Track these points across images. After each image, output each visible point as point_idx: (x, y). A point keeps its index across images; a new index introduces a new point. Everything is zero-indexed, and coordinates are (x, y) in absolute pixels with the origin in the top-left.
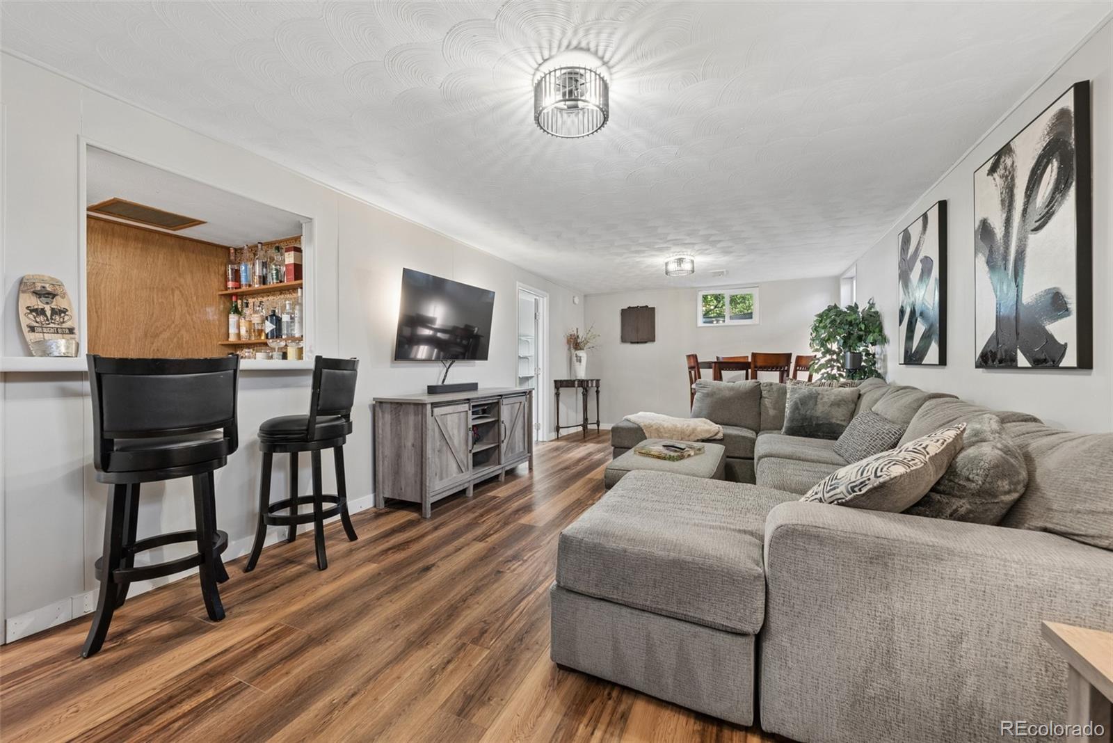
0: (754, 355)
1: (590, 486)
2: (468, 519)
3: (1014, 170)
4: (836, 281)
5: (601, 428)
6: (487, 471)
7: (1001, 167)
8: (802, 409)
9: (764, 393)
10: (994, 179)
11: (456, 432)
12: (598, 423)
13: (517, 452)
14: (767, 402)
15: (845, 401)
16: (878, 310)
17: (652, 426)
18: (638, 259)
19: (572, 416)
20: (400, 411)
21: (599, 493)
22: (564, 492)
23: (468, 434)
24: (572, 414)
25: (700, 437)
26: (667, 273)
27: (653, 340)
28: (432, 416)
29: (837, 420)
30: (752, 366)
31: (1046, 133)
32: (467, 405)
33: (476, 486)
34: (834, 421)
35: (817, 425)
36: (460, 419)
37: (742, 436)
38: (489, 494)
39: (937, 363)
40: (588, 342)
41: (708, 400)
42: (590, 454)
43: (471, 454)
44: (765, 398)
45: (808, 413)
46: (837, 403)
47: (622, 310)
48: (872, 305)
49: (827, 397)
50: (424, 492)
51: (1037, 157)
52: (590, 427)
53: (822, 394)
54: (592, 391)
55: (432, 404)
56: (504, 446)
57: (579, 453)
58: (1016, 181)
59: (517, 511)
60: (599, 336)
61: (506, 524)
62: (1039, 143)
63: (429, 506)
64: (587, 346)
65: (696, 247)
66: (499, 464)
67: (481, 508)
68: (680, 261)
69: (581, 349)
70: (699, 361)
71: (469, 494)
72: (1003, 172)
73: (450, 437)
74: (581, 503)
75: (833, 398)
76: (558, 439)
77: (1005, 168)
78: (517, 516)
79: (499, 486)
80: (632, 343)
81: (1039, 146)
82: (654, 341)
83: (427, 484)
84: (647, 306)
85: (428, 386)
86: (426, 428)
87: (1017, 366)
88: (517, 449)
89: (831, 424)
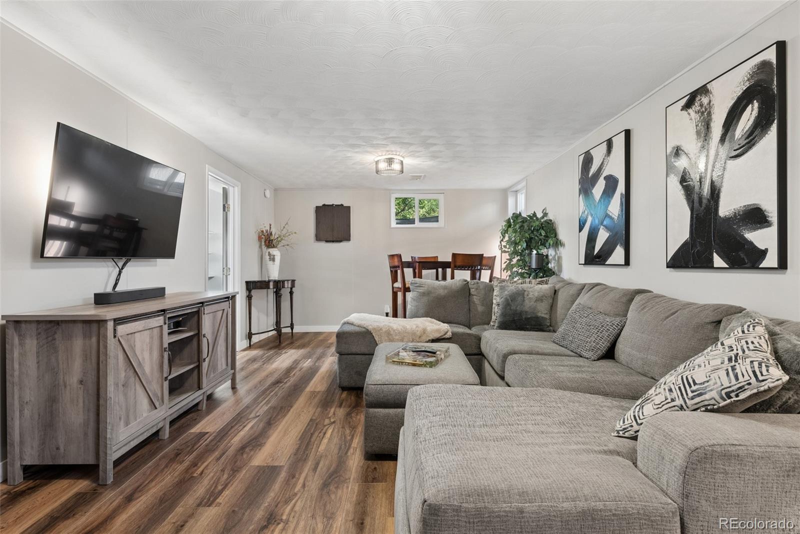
0: (454, 255)
1: (316, 400)
2: (177, 473)
3: (710, 107)
4: (504, 193)
5: (294, 331)
6: (187, 400)
7: (696, 104)
8: (513, 305)
9: (472, 290)
10: (689, 114)
11: (146, 355)
12: (292, 326)
13: (220, 370)
14: (475, 299)
15: (546, 297)
16: (551, 218)
17: (381, 329)
18: (349, 155)
19: (264, 322)
20: (55, 333)
21: (331, 408)
22: (290, 413)
23: (162, 357)
24: (263, 318)
25: (431, 337)
26: (377, 172)
27: (347, 238)
28: (115, 337)
29: (542, 313)
30: (452, 265)
31: (746, 79)
32: (162, 318)
33: (172, 423)
34: (539, 314)
35: (527, 319)
36: (152, 338)
37: (467, 333)
38: (192, 431)
39: (624, 264)
40: (282, 239)
41: (425, 299)
42: (296, 363)
43: (167, 382)
44: (473, 295)
45: (518, 308)
46: (540, 299)
47: (317, 207)
48: (545, 214)
49: (532, 294)
50: (101, 448)
51: (736, 98)
52: (284, 330)
53: (528, 291)
54: (285, 292)
55: (115, 320)
56: (205, 365)
57: (283, 361)
58: (713, 116)
59: (242, 449)
60: (295, 233)
61: (235, 471)
62: (738, 87)
63: (110, 466)
64: (281, 244)
65: (412, 148)
66: (199, 388)
67: (190, 453)
68: (390, 161)
69: (274, 247)
70: (403, 260)
71: (164, 435)
72: (698, 108)
73: (140, 364)
74: (317, 425)
75: (536, 294)
76: (250, 347)
77: (701, 105)
78: (245, 456)
79: (202, 418)
80: (327, 241)
81: (739, 89)
82: (349, 240)
83: (108, 436)
84: (342, 205)
85: (95, 294)
86: (106, 355)
87: (713, 266)
88: (219, 366)
89: (537, 317)
